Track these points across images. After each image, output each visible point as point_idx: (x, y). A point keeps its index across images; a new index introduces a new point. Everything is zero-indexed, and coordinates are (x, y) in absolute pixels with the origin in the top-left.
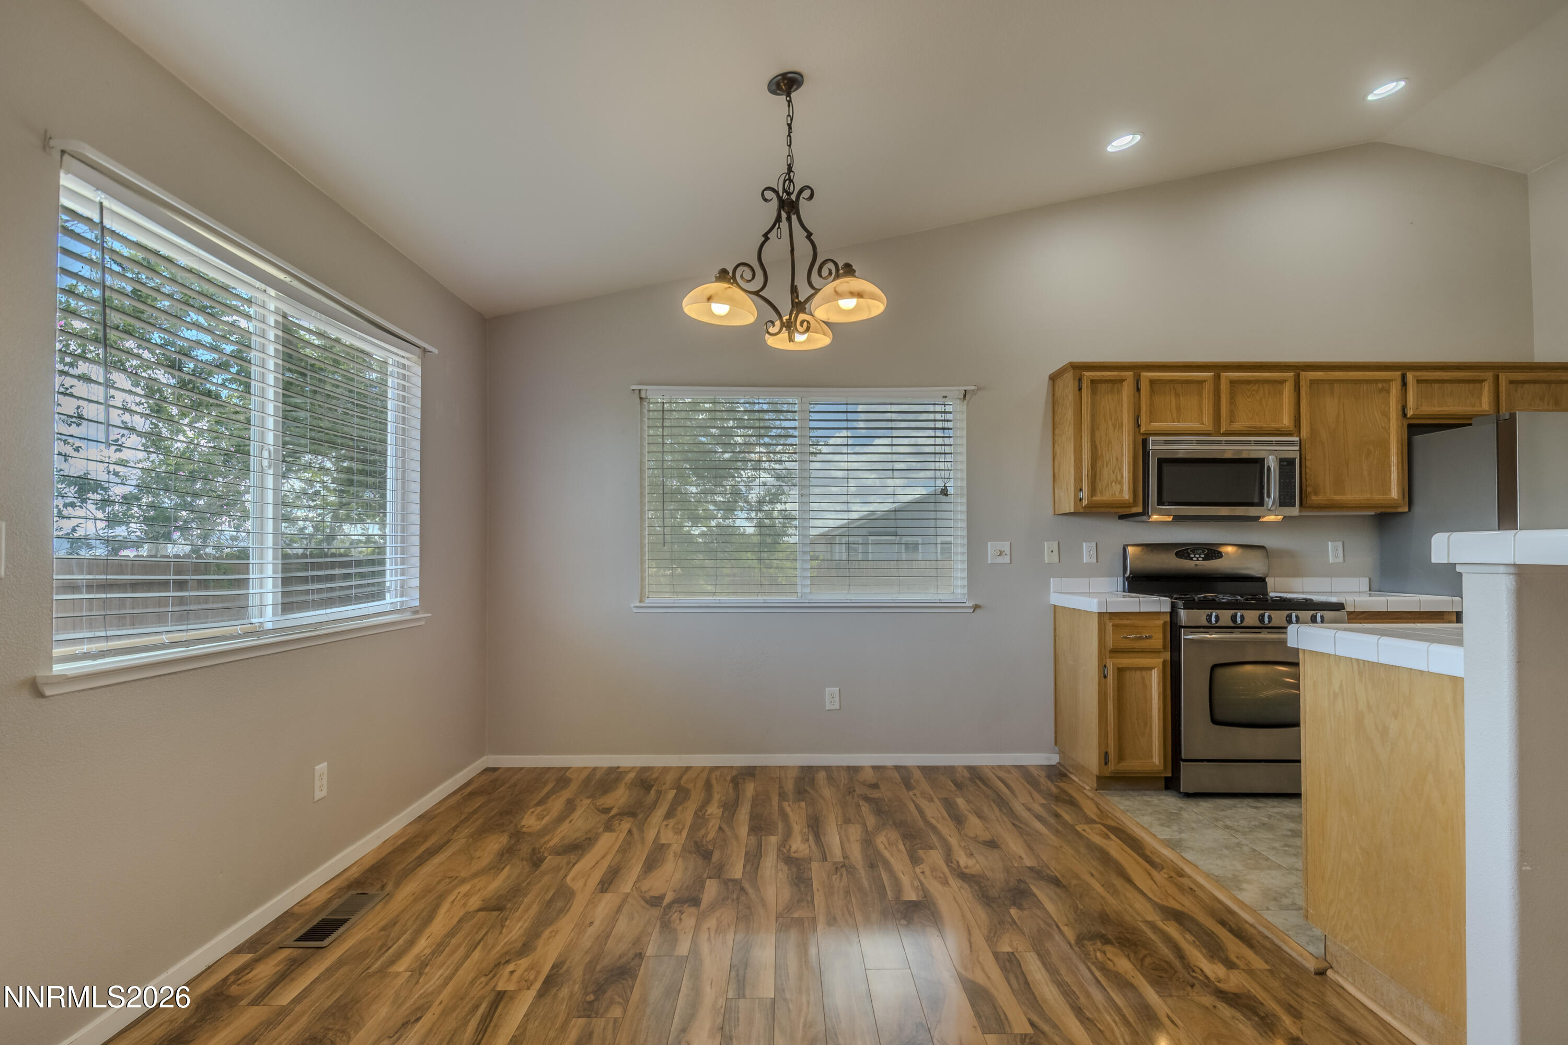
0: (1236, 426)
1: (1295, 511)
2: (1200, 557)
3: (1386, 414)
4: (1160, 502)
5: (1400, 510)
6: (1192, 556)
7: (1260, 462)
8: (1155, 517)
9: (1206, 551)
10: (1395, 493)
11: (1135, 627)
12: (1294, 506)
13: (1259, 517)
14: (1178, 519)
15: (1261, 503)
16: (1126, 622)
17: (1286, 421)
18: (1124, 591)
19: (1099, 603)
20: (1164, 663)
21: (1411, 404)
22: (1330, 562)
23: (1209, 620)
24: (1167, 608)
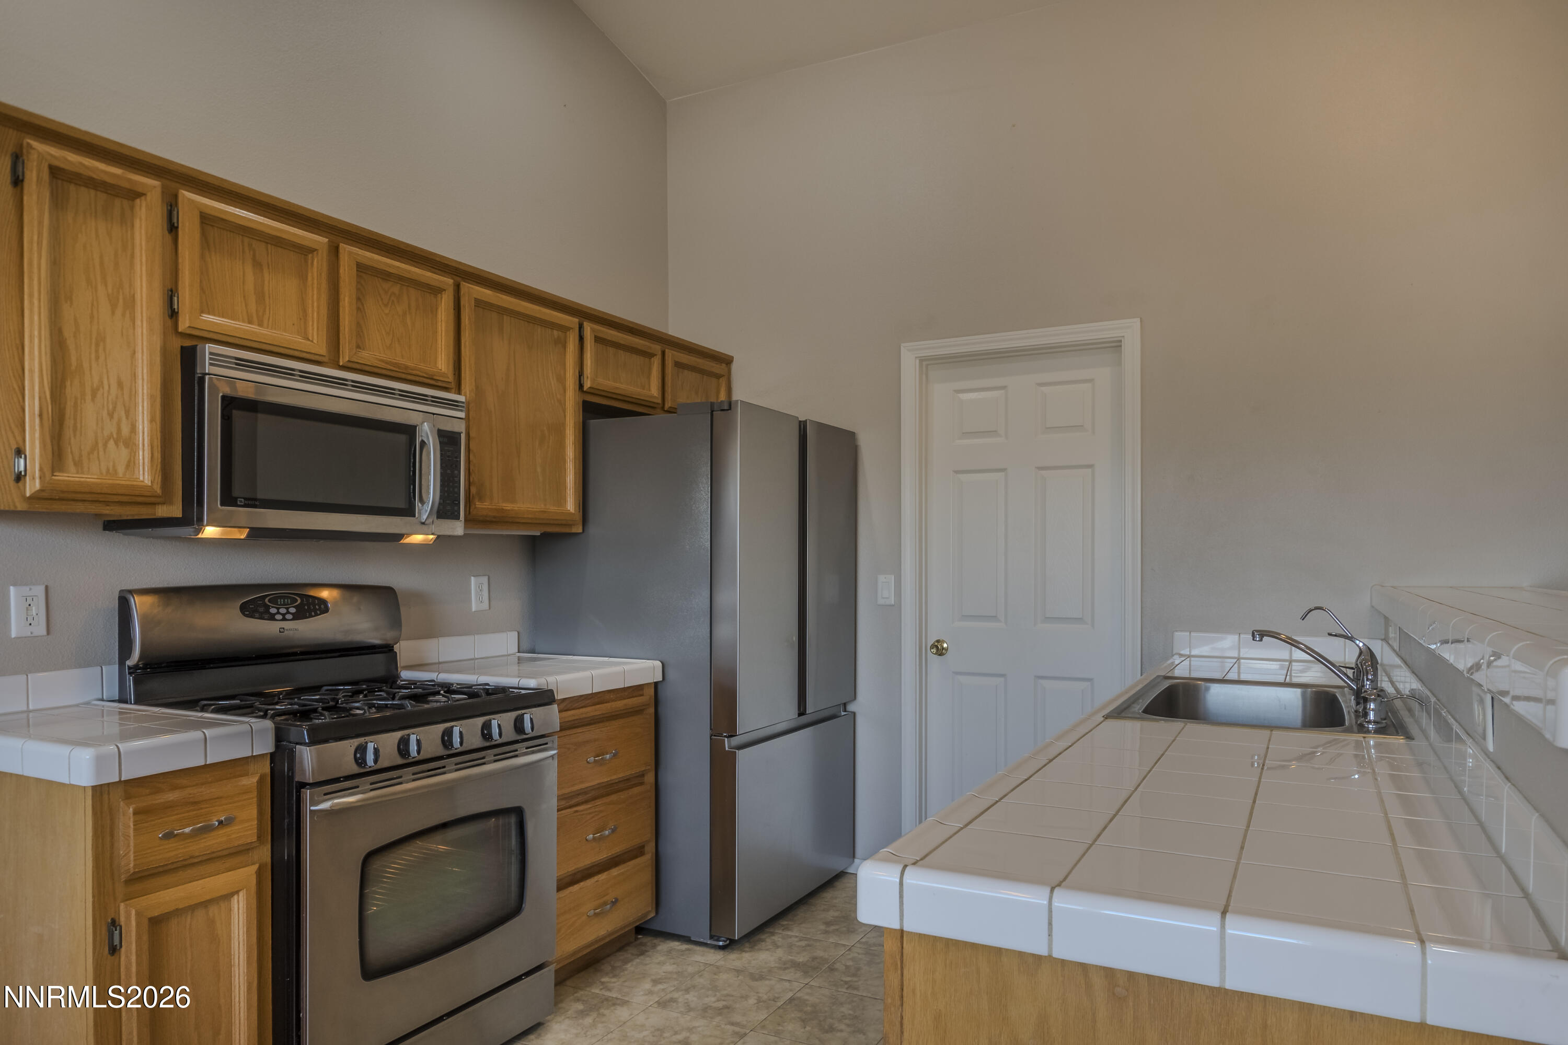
0: (367, 357)
1: (457, 528)
2: (288, 612)
3: (562, 380)
4: (228, 499)
5: (574, 530)
6: (273, 611)
7: (409, 431)
8: (210, 531)
9: (299, 601)
10: (571, 505)
11: (195, 803)
12: (457, 517)
13: (400, 536)
14: (258, 534)
15: (409, 511)
16: (172, 796)
17: (443, 365)
18: (122, 700)
19: (99, 761)
20: (259, 873)
21: (589, 371)
22: (473, 610)
23: (360, 760)
24: (265, 746)
